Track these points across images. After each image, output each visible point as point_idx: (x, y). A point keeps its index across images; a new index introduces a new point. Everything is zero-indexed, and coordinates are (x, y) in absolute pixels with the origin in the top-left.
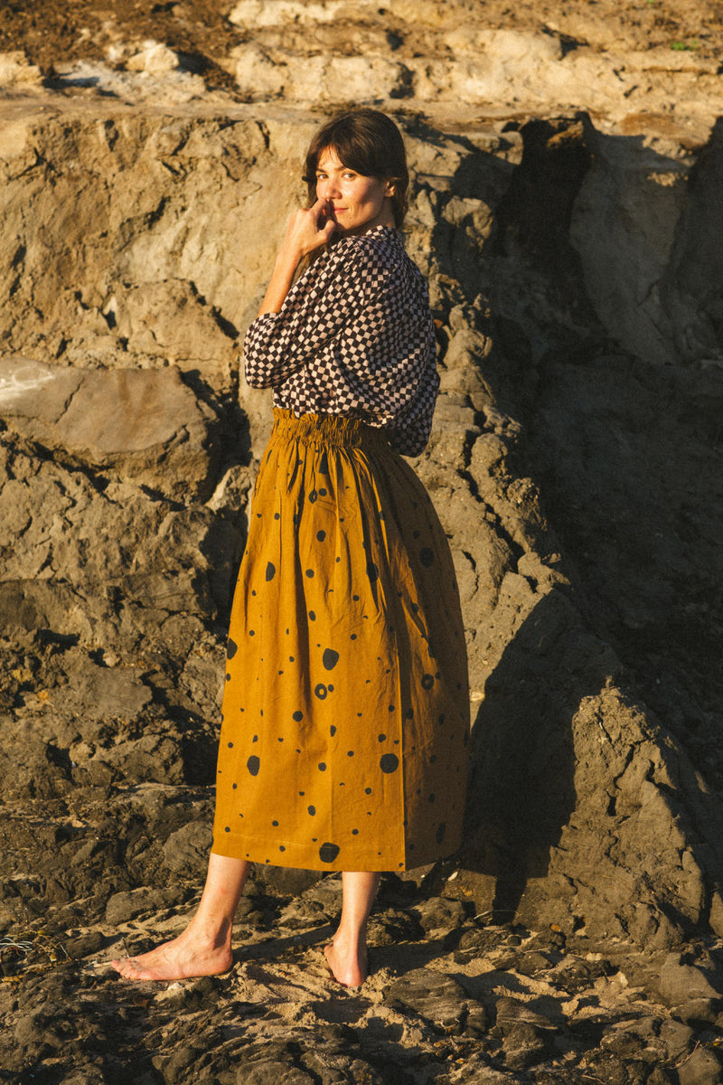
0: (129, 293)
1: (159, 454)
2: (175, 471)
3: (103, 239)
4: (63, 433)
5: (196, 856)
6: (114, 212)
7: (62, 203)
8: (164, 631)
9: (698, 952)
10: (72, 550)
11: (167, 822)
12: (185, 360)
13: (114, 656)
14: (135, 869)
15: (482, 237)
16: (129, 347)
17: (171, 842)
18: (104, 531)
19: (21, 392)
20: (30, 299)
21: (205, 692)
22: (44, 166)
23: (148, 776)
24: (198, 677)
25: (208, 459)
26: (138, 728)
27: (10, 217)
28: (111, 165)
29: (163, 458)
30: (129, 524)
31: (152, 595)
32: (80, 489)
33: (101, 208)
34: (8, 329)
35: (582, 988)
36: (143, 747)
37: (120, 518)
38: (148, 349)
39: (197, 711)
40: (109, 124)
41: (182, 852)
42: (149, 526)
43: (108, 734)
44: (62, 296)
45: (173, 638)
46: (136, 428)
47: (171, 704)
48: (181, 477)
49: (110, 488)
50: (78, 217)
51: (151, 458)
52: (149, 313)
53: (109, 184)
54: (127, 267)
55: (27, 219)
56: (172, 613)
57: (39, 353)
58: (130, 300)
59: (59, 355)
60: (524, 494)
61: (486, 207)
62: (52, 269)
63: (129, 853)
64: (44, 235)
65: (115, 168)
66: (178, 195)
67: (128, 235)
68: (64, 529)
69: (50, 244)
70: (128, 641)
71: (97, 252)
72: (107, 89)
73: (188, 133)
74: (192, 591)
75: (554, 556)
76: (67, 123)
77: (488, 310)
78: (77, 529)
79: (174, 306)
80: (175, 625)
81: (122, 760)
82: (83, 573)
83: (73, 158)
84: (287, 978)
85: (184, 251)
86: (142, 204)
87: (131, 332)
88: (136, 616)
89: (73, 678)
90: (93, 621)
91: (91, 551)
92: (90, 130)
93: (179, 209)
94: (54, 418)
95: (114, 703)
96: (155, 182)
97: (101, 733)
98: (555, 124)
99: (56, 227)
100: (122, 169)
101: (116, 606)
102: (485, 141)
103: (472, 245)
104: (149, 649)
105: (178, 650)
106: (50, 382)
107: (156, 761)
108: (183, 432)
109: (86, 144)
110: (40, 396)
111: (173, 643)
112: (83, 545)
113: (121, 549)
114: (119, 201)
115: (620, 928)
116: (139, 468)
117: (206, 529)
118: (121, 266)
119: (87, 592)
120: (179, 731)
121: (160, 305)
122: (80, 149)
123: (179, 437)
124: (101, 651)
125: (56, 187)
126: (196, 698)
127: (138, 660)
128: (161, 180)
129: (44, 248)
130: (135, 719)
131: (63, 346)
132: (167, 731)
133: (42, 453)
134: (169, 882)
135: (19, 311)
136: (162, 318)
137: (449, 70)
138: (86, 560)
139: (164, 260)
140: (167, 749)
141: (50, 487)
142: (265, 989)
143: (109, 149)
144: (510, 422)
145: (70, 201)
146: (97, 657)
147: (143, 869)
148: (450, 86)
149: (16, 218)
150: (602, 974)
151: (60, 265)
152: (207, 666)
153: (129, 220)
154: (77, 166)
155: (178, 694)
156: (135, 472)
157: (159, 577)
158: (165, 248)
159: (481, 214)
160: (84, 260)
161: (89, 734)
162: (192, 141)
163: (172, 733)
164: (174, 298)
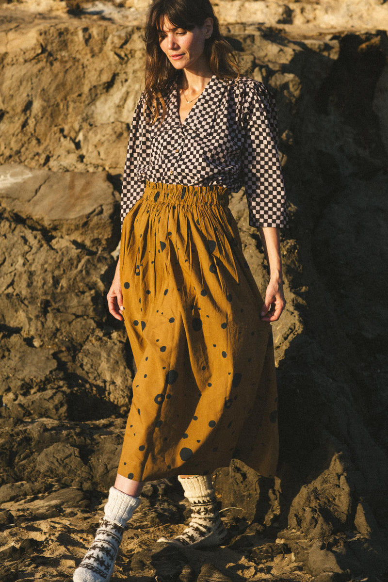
0: (90, 130)
1: (83, 222)
2: (93, 232)
3: (79, 98)
4: (31, 208)
5: (56, 464)
6: (86, 82)
7: (56, 76)
8: (72, 327)
9: (336, 542)
10: (25, 277)
11: (44, 442)
12: (115, 168)
13: (40, 341)
14: (19, 470)
15: (294, 96)
16: (85, 160)
17: (43, 455)
18: (46, 266)
19: (11, 184)
20: (33, 132)
21: (92, 366)
22: (46, 54)
23: (45, 414)
24: (89, 356)
25: (112, 225)
26: (45, 385)
27: (24, 83)
28: (86, 54)
29: (86, 224)
30: (60, 262)
31: (67, 306)
32: (36, 241)
33: (79, 79)
34: (18, 149)
35: (265, 561)
36: (45, 396)
37: (55, 258)
38: (94, 162)
39: (86, 377)
40: (85, 30)
41: (48, 461)
42: (72, 264)
43: (26, 387)
44: (52, 131)
45: (77, 331)
46: (74, 205)
47: (69, 371)
48: (96, 236)
49: (54, 241)
50: (65, 85)
51: (78, 223)
52: (99, 140)
53: (85, 65)
54: (92, 114)
55: (34, 85)
56: (77, 317)
57: (33, 164)
58: (90, 133)
59: (45, 164)
60: (288, 249)
61: (297, 79)
62: (48, 115)
63: (17, 460)
64: (44, 94)
65: (89, 56)
66: (123, 72)
67: (93, 96)
68: (24, 264)
69: (47, 99)
70: (49, 332)
71: (75, 105)
72: (108, 16)
73: (130, 35)
74: (91, 304)
75: (304, 288)
76: (61, 29)
77: (291, 140)
78: (31, 265)
79: (114, 137)
80: (79, 324)
81: (30, 403)
82: (29, 291)
83: (64, 50)
84: (84, 543)
85: (126, 106)
86: (102, 76)
87: (88, 151)
88: (55, 317)
89: (13, 353)
90: (30, 320)
91: (35, 278)
92: (75, 33)
93: (124, 80)
94: (28, 199)
95: (33, 369)
96: (110, 64)
97: (22, 386)
98: (363, 37)
99: (51, 91)
100: (93, 56)
101: (45, 312)
102: (315, 45)
103: (287, 101)
104: (61, 337)
105: (79, 339)
106: (29, 179)
107: (50, 405)
108: (100, 208)
109: (72, 41)
110: (21, 187)
111: (76, 335)
112: (31, 274)
113: (53, 277)
114: (89, 75)
115: (296, 522)
116: (72, 230)
117: (106, 267)
118: (89, 113)
119: (29, 302)
120: (69, 387)
121: (107, 136)
122: (69, 44)
123: (97, 211)
124: (33, 338)
125: (53, 67)
126: (86, 368)
127: (53, 344)
128: (113, 62)
129: (43, 102)
130: (43, 379)
131: (48, 159)
132: (61, 387)
133: (18, 219)
134: (39, 479)
135: (26, 139)
136: (106, 144)
137: (315, 9)
138: (32, 283)
139: (113, 111)
140: (59, 397)
141: (18, 239)
142: (64, 549)
143: (85, 45)
144: (290, 206)
145: (61, 75)
146: (29, 341)
147: (24, 470)
148: (315, 18)
149: (27, 84)
150: (281, 553)
151: (53, 112)
152: (96, 349)
153: (95, 87)
154: (67, 55)
155: (74, 365)
156: (69, 232)
157: (73, 295)
158: (115, 104)
159: (294, 82)
160: (67, 110)
161: (15, 387)
162: (133, 40)
163: (64, 389)
164: (115, 132)
